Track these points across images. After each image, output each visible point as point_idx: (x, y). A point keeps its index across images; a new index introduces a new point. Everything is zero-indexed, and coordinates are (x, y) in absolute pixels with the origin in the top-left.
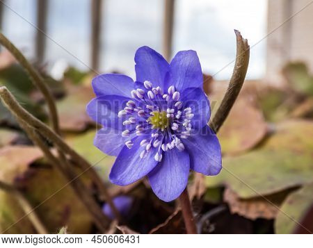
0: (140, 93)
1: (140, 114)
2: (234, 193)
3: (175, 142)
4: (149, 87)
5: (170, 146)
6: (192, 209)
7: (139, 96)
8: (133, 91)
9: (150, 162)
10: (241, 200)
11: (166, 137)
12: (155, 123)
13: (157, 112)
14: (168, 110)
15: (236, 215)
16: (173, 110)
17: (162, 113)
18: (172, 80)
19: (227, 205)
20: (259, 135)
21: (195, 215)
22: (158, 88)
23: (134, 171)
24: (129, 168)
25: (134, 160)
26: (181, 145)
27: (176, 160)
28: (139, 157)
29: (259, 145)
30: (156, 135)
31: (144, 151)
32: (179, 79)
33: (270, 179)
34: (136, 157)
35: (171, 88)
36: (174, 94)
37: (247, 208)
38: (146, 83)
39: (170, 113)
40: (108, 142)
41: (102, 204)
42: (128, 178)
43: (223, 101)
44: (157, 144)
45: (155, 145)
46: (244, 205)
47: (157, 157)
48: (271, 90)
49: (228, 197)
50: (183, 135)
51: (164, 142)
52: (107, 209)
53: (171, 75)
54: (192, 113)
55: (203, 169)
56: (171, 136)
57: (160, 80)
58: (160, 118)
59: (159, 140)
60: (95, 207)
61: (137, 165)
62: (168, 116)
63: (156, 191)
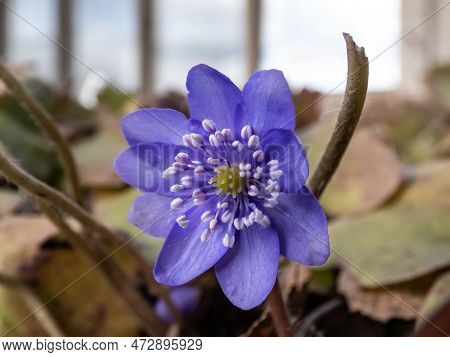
0: (196, 139)
1: (198, 172)
2: (354, 279)
3: (255, 216)
4: (210, 129)
5: (247, 221)
6: (288, 313)
7: (194, 143)
8: (186, 136)
9: (218, 246)
10: (365, 290)
11: (241, 207)
12: (222, 186)
13: (225, 167)
14: (241, 166)
15: (358, 314)
16: (248, 166)
17: (232, 170)
18: (246, 117)
19: (343, 298)
20: (390, 185)
21: (293, 320)
22: (224, 131)
23: (193, 260)
24: (184, 257)
25: (192, 243)
26: (265, 217)
27: (258, 241)
28: (200, 239)
29: (392, 200)
30: (225, 204)
31: (206, 231)
32: (257, 115)
33: (409, 254)
34: (196, 238)
35: (245, 130)
36: (251, 139)
37: (375, 303)
38: (206, 123)
39: (245, 171)
40: (151, 216)
41: (152, 300)
42: (184, 272)
43: (330, 145)
44: (228, 217)
45: (224, 218)
46: (370, 297)
47: (227, 241)
48: (409, 107)
49: (345, 285)
50: (268, 202)
51: (238, 215)
52: (161, 309)
53: (245, 109)
54: (279, 168)
55: (301, 256)
56: (248, 205)
57: (228, 116)
58: (230, 177)
59: (231, 211)
60: (143, 306)
61: (198, 251)
62: (241, 174)
63: (228, 291)
